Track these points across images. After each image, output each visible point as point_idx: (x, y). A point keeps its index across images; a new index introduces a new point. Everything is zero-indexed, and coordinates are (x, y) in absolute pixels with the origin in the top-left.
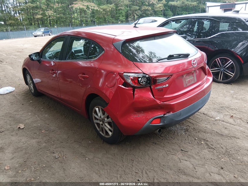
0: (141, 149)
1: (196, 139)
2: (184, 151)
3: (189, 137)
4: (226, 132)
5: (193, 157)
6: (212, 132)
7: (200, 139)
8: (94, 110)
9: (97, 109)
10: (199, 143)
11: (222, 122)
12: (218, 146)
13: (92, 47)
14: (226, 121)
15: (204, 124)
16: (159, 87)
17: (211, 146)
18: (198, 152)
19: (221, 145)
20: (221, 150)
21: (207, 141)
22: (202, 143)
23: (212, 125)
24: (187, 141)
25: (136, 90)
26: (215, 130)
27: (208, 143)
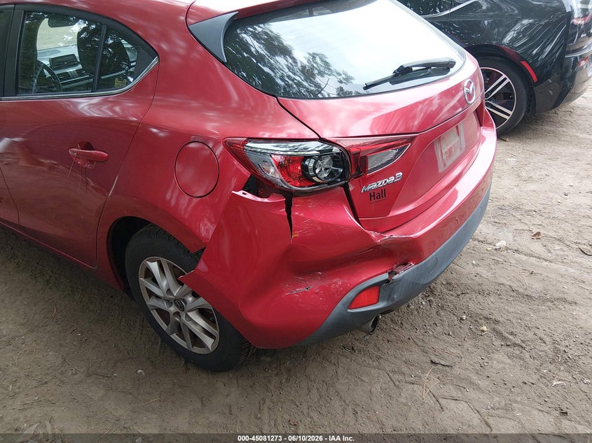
0: (313, 377)
1: (464, 317)
2: (440, 367)
3: (442, 313)
4: (536, 286)
5: (471, 383)
6: (499, 291)
7: (475, 319)
8: (144, 269)
9: (154, 266)
10: (474, 330)
11: (517, 255)
12: (530, 335)
13: (110, 46)
14: (524, 249)
15: (471, 265)
16: (374, 186)
17: (511, 337)
18: (481, 361)
19: (537, 331)
20: (542, 349)
21: (497, 322)
22: (483, 331)
23: (492, 266)
24: (439, 329)
25: (294, 200)
26: (505, 282)
27: (499, 328)
